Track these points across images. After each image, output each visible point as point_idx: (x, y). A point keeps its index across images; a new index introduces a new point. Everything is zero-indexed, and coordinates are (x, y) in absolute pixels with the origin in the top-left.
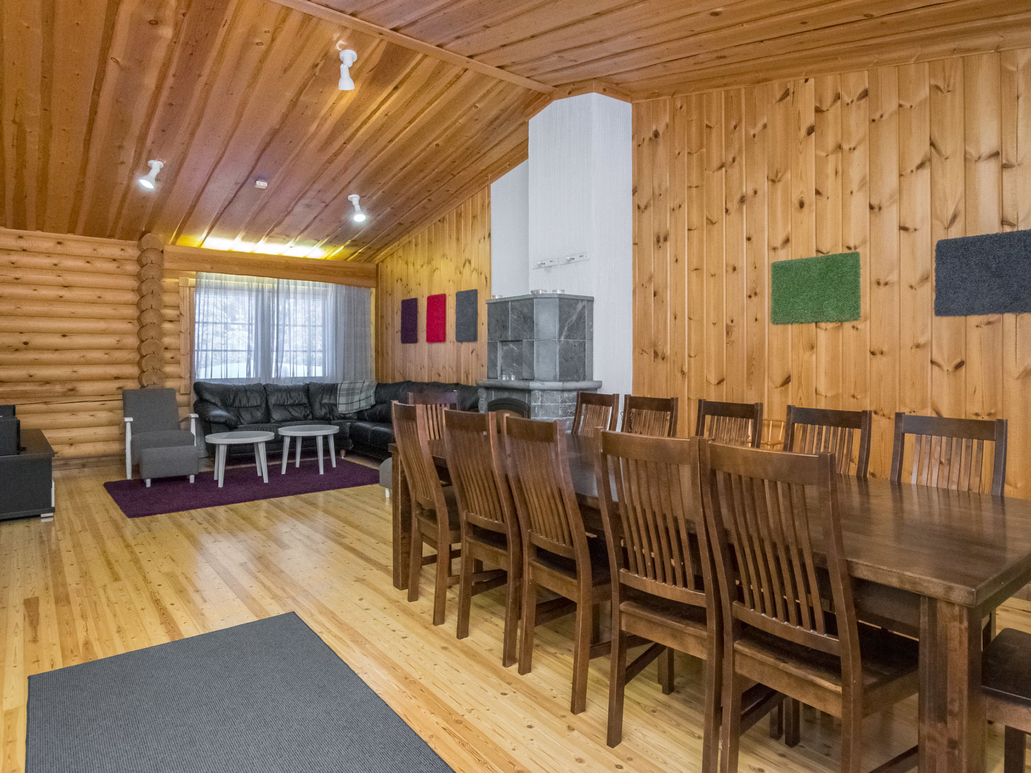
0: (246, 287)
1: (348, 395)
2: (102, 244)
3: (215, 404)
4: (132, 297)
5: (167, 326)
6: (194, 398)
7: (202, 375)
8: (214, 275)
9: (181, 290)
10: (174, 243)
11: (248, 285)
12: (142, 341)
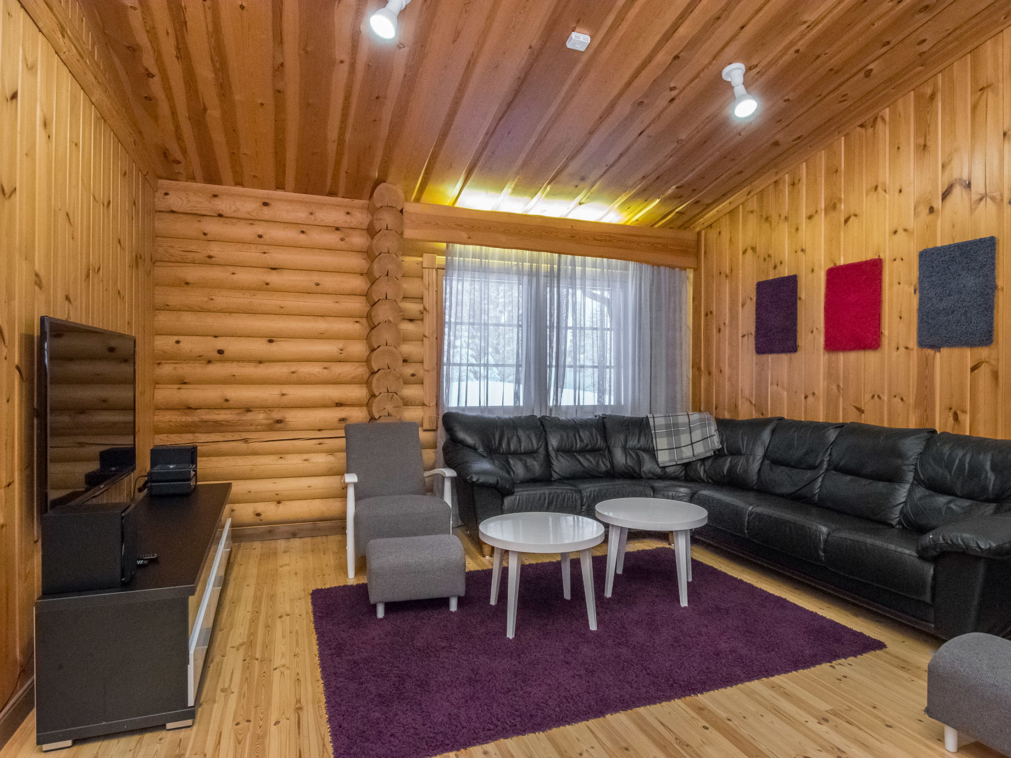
0: (514, 268)
1: (669, 434)
2: (321, 205)
3: (474, 448)
4: (358, 283)
5: (407, 327)
6: (441, 437)
7: (453, 403)
8: (470, 248)
9: (426, 271)
10: (418, 200)
11: (518, 265)
12: (373, 350)
